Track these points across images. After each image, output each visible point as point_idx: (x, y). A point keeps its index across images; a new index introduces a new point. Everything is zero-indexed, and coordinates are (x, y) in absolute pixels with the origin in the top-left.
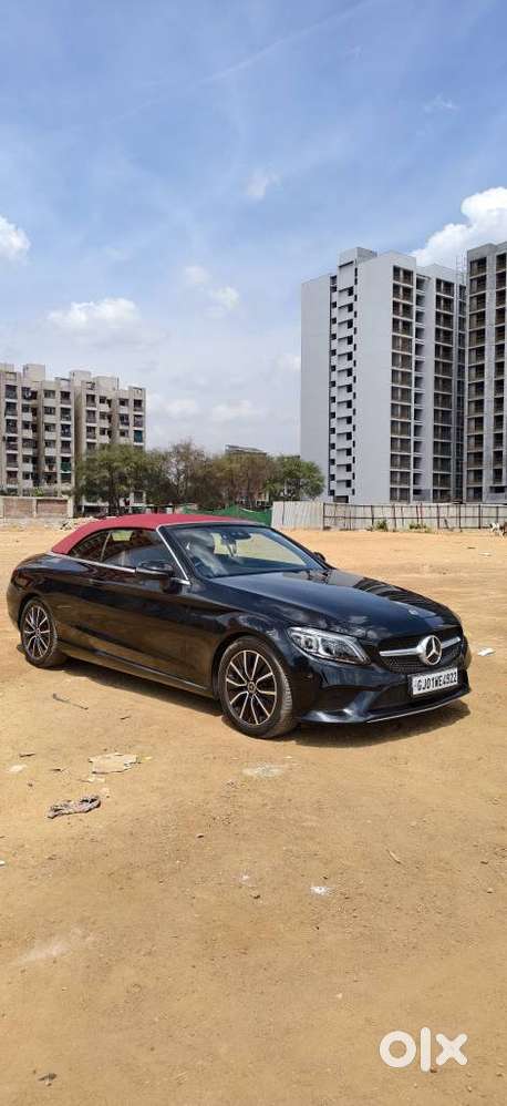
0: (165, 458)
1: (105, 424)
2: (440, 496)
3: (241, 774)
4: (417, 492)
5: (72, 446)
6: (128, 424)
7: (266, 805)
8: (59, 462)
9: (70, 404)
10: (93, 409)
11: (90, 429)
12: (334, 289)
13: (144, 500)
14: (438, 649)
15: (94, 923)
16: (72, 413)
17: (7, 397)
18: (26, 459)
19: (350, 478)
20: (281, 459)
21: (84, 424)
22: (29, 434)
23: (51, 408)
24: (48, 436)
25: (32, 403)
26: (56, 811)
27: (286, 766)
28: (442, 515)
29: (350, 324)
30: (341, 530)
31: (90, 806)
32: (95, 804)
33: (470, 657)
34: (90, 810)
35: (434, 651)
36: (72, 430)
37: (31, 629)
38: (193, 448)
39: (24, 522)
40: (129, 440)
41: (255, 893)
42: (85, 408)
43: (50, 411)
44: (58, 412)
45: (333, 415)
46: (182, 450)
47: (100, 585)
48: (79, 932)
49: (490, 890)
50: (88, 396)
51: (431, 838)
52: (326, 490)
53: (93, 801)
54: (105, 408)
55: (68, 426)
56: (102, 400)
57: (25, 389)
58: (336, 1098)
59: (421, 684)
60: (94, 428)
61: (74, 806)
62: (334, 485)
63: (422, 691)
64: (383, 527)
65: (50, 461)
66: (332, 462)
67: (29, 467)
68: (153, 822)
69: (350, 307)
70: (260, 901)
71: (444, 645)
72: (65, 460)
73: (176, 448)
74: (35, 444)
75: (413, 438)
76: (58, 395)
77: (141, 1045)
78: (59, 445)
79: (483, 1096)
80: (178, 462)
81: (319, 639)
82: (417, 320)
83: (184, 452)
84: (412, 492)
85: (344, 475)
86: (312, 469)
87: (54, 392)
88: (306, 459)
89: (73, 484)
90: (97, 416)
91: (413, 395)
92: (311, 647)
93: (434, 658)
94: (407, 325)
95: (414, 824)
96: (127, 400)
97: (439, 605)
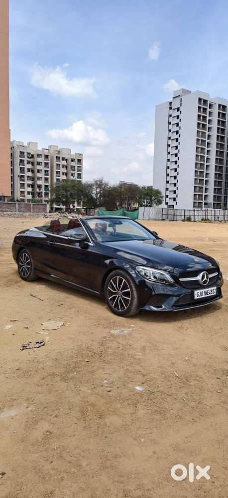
0: (91, 186)
1: (64, 170)
2: (217, 206)
3: (110, 332)
4: (206, 204)
5: (49, 180)
6: (74, 170)
7: (119, 347)
8: (43, 187)
9: (48, 160)
10: (59, 163)
11: (57, 172)
12: (170, 108)
13: (81, 205)
14: (207, 278)
15: (32, 401)
16: (50, 165)
17: (20, 157)
18: (29, 185)
19: (175, 197)
20: (144, 188)
21: (55, 170)
22: (30, 174)
23: (40, 162)
24: (39, 175)
25: (31, 160)
26: (24, 347)
27: (131, 329)
28: (216, 214)
29: (178, 125)
30: (170, 221)
31: (39, 345)
32: (42, 344)
33: (223, 281)
34: (39, 347)
35: (205, 279)
36: (49, 172)
37: (22, 263)
38: (103, 182)
39: (27, 214)
40: (76, 178)
41: (109, 389)
42: (55, 163)
43: (39, 164)
44: (43, 164)
45: (168, 168)
46: (98, 183)
47: (53, 244)
48: (25, 404)
49: (220, 391)
50: (57, 157)
51: (195, 365)
52: (164, 202)
53: (41, 343)
54: (64, 163)
55: (48, 171)
56: (63, 159)
57: (28, 154)
58: (134, 490)
59: (198, 294)
60: (59, 172)
61: (32, 345)
62: (168, 200)
63: (199, 297)
64: (189, 219)
65: (39, 186)
66: (167, 189)
67: (30, 189)
68: (66, 354)
69: (178, 117)
70: (111, 393)
71: (210, 276)
72: (46, 186)
73: (96, 181)
74: (33, 179)
75: (205, 179)
76: (43, 157)
77: (47, 460)
78: (43, 179)
79: (205, 492)
80: (97, 188)
81: (151, 272)
82: (209, 123)
83: (99, 184)
84: (203, 203)
85: (172, 195)
86: (158, 192)
87: (41, 155)
88: (155, 188)
89: (50, 198)
90: (61, 166)
91: (206, 159)
92: (147, 276)
93: (205, 281)
94: (204, 126)
95: (187, 358)
96: (74, 159)
97: (209, 257)
